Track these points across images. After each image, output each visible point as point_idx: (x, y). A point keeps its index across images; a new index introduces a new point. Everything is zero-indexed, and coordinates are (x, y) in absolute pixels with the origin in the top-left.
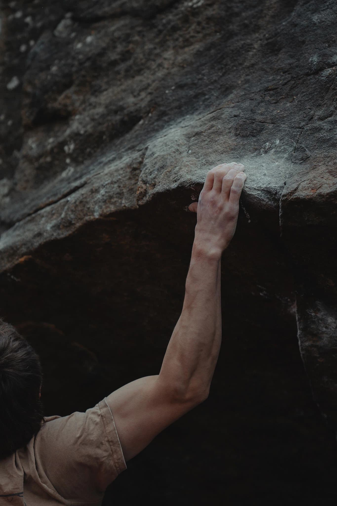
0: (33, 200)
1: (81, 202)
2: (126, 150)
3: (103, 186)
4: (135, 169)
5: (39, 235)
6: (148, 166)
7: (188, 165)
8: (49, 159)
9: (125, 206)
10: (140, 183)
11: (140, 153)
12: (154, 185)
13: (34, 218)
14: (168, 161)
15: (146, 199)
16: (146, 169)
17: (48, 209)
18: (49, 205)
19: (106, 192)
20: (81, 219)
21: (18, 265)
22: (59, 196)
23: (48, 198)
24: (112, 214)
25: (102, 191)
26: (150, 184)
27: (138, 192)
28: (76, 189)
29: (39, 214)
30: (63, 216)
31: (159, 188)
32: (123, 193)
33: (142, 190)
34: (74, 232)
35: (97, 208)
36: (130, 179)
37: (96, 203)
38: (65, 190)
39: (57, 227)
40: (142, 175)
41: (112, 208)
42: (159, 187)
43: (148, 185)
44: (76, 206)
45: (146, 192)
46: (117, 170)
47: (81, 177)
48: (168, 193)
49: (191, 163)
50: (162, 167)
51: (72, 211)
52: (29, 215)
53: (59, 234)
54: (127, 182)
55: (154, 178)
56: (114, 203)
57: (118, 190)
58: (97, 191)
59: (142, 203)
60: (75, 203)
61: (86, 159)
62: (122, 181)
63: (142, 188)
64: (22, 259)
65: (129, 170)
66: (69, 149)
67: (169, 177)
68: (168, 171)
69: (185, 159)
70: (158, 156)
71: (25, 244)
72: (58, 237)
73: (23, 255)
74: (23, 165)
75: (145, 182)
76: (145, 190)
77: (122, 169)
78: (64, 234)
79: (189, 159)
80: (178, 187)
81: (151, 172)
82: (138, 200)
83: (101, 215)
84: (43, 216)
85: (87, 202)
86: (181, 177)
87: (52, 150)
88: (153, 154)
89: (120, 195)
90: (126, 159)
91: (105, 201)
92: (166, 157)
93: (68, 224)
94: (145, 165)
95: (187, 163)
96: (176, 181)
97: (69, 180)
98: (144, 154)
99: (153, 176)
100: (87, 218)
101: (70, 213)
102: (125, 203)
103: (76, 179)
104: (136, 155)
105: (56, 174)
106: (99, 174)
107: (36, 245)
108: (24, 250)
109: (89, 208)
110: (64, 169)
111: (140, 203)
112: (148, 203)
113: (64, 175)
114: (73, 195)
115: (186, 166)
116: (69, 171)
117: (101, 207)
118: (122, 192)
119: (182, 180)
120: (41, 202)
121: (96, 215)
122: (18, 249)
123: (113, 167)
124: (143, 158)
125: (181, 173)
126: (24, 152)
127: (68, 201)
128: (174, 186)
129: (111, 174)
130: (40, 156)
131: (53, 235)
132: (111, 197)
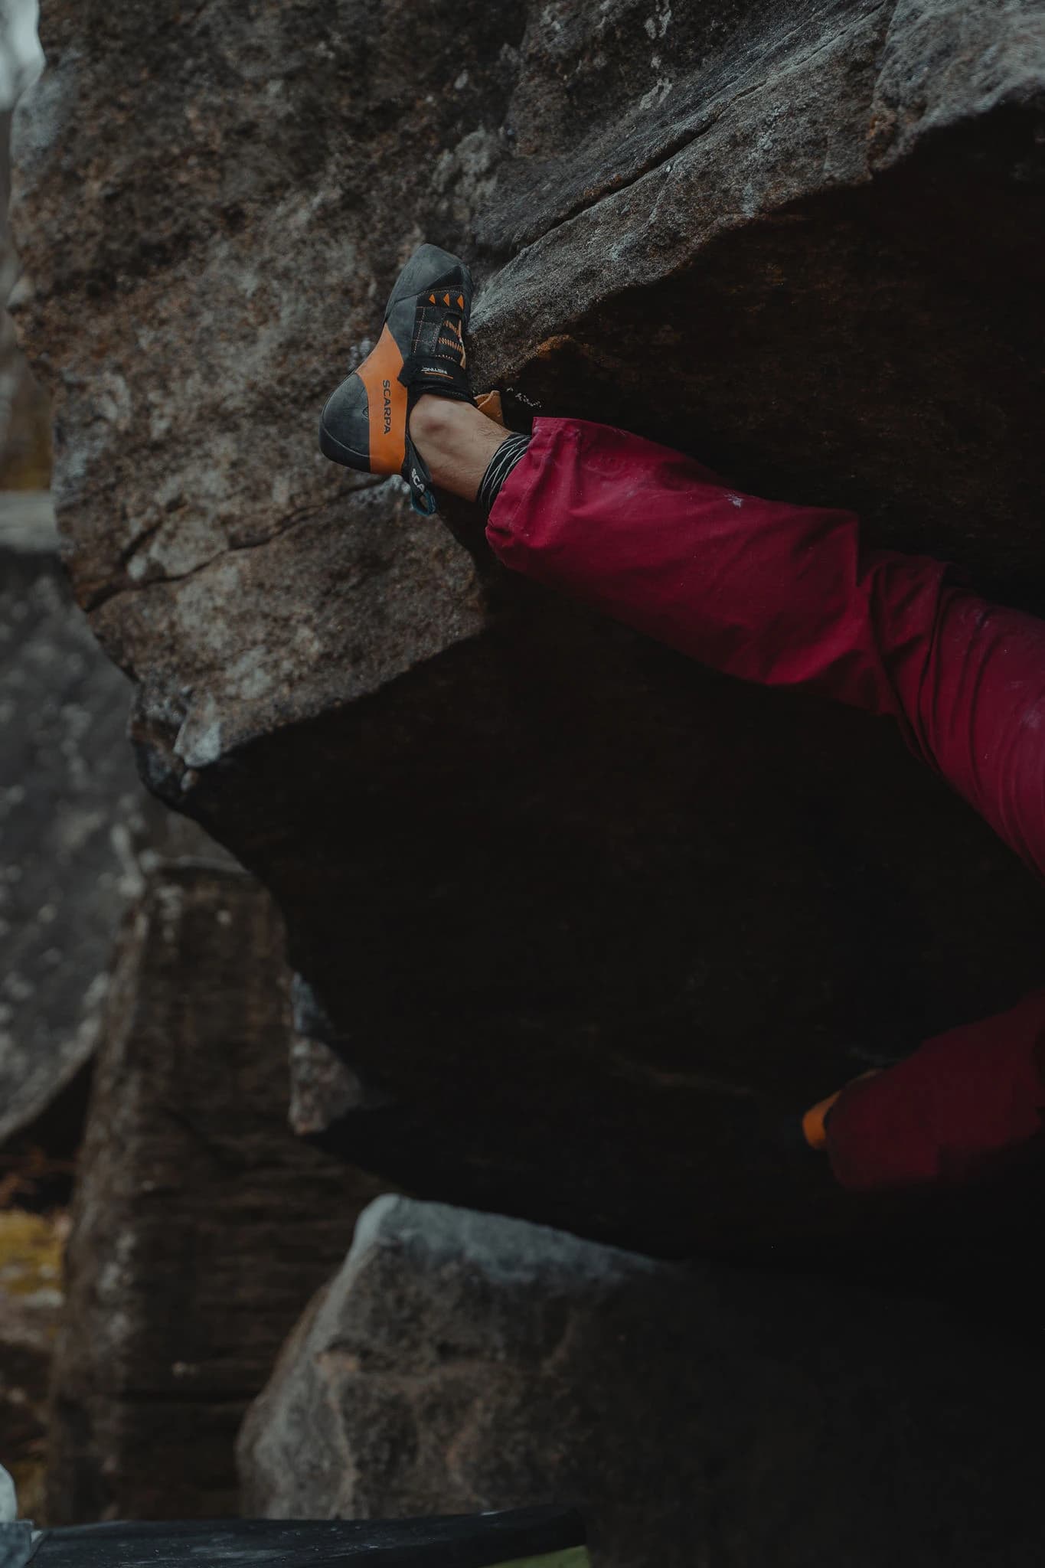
0: (563, 181)
1: (703, 175)
2: (830, 13)
3: (766, 124)
4: (858, 67)
5: (589, 275)
6: (899, 53)
7: (1025, 37)
8: (600, 61)
9: (831, 178)
10: (877, 106)
11: (874, 16)
12: (921, 109)
13: (570, 229)
14: (962, 31)
15: (898, 150)
16: (895, 62)
17: (609, 201)
18: (609, 191)
19: (774, 141)
20: (705, 224)
21: (534, 363)
22: (639, 163)
23: (608, 171)
24: (793, 205)
25: (764, 140)
26: (908, 107)
27: (873, 133)
28: (688, 138)
29: (585, 219)
30: (653, 218)
31: (935, 116)
32: (825, 139)
33: (885, 126)
34: (685, 264)
35: (749, 188)
36: (844, 96)
37: (745, 175)
38: (656, 146)
39: (638, 251)
40: (883, 81)
41: (795, 187)
42: (936, 113)
43: (900, 109)
44: (691, 187)
45: (895, 130)
46: (805, 75)
47: (697, 105)
48: (965, 129)
49: (1036, 28)
50: (945, 52)
51: (679, 202)
52: (557, 222)
53: (642, 272)
54: (837, 108)
55: (922, 87)
56: (799, 173)
57: (810, 133)
58: (747, 140)
59: (885, 163)
60: (686, 178)
61: (707, 53)
62: (820, 104)
63: (884, 119)
64: (545, 346)
65: (840, 71)
66: (658, 28)
67: (966, 79)
68: (963, 63)
69: (1016, 21)
70: (932, 17)
71: (551, 304)
72: (642, 280)
73: (546, 334)
74: (529, 84)
75: (892, 102)
76: (892, 125)
77: (819, 68)
78: (661, 268)
79: (1029, 18)
80: (997, 108)
81: (909, 70)
82: (871, 157)
83: (761, 209)
84: (596, 224)
85: (720, 175)
86: (1006, 73)
87: (610, 31)
88: (915, 13)
89: (817, 146)
90: (832, 40)
91: (772, 169)
92: (955, 19)
93: (668, 240)
94: (892, 51)
95: (1022, 32)
96: (989, 89)
97: (660, 117)
98: (885, 19)
99: (916, 80)
100: (722, 220)
101: (672, 208)
102: (832, 169)
103: (683, 113)
104: (861, 23)
105: (620, 104)
106: (754, 88)
107: (582, 304)
108: (549, 319)
109: (726, 192)
110: (644, 87)
111: (878, 164)
112: (903, 162)
113: (645, 103)
114: (680, 157)
115: (1019, 40)
116: (661, 88)
117: (760, 186)
118: (821, 136)
119: (1009, 83)
120: (587, 187)
121: (749, 210)
122: (532, 319)
123: (791, 66)
124: (882, 33)
125: (1005, 62)
126: (530, 46)
127: (665, 175)
128: (985, 102)
129: (787, 87)
130: (577, 54)
131: (627, 274)
132: (790, 156)
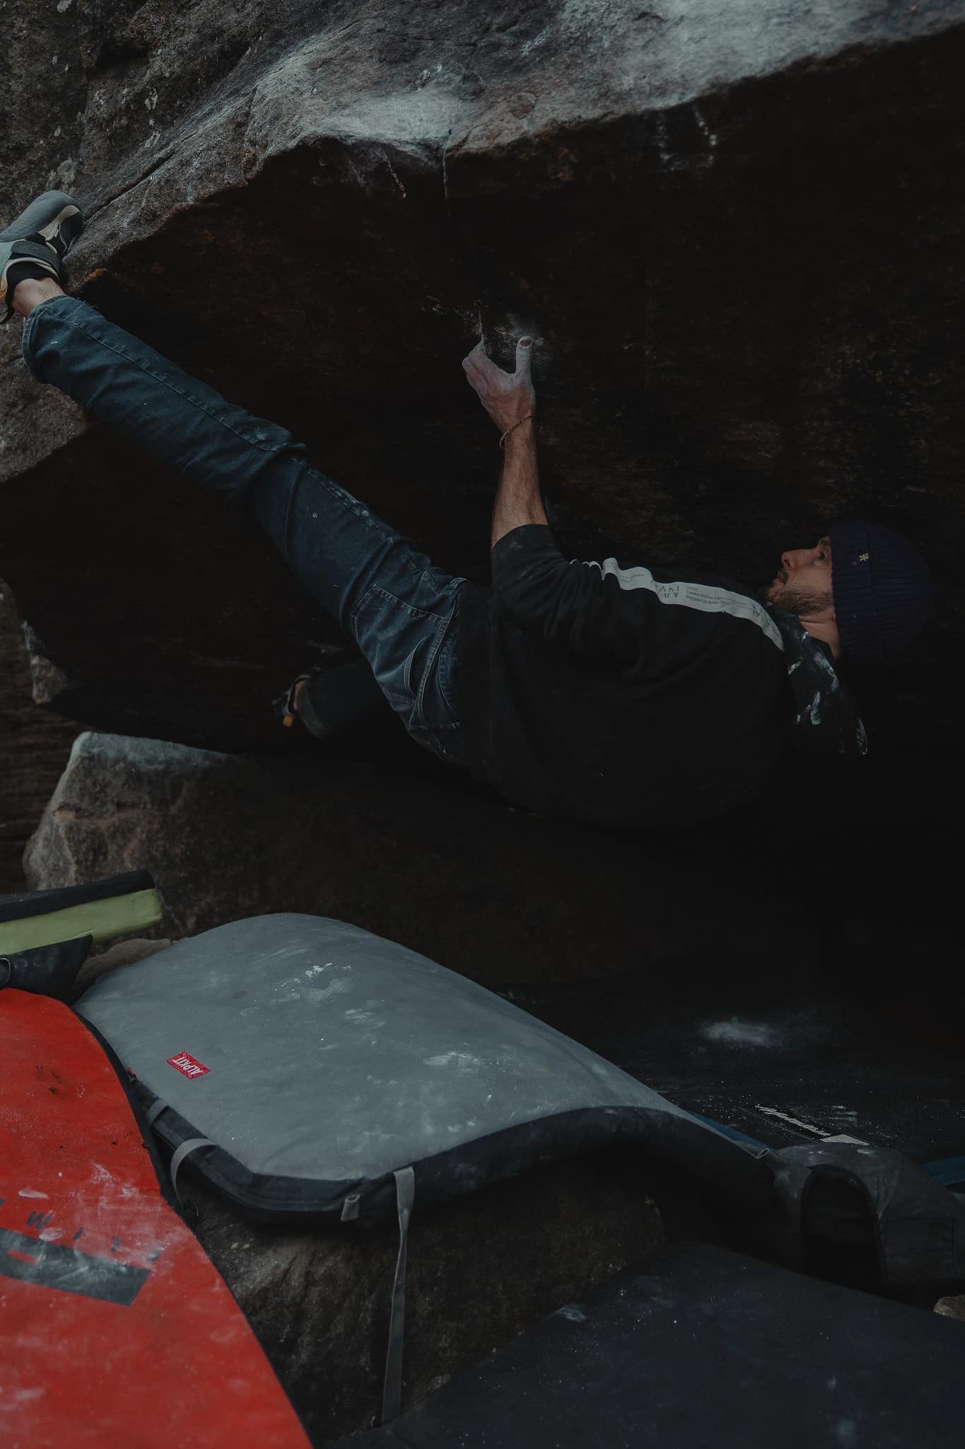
0: (107, 186)
1: (167, 181)
2: (228, 97)
3: (197, 155)
4: (240, 125)
5: (113, 236)
6: (256, 118)
7: (311, 111)
8: (124, 122)
9: (228, 183)
10: (246, 145)
11: (247, 98)
12: (265, 147)
13: (106, 211)
14: (283, 106)
15: (257, 168)
16: (254, 123)
17: (124, 196)
18: (125, 190)
19: (201, 163)
20: (169, 208)
21: (89, 282)
22: (139, 175)
23: (125, 180)
24: (211, 198)
25: (196, 163)
26: (261, 146)
27: (245, 159)
28: (161, 162)
29: (113, 205)
30: (143, 204)
31: (271, 150)
32: (225, 163)
33: (250, 156)
34: (160, 229)
35: (189, 188)
36: (233, 140)
37: (187, 181)
38: (146, 166)
39: (136, 222)
40: (249, 132)
41: (212, 188)
42: (271, 149)
43: (257, 147)
44: (161, 188)
45: (255, 157)
46: (215, 129)
47: (168, 144)
48: (284, 157)
49: (317, 107)
50: (276, 118)
51: (155, 196)
52: (100, 207)
53: (140, 234)
54: (230, 146)
55: (266, 135)
56: (214, 180)
57: (218, 159)
58: (185, 163)
59: (252, 175)
60: (159, 183)
61: (176, 118)
62: (222, 144)
63: (250, 152)
64: (93, 275)
65: (231, 127)
66: (152, 104)
67: (284, 131)
68: (284, 123)
69: (307, 103)
70: (270, 100)
71: (95, 252)
72: (140, 238)
73: (94, 268)
74: (90, 133)
75: (253, 143)
76: (254, 155)
77: (222, 125)
78: (147, 232)
79: (315, 101)
80: (298, 145)
81: (261, 127)
82: (245, 172)
83: (196, 200)
84: (117, 208)
85: (175, 181)
86: (302, 129)
87: (128, 106)
88: (263, 98)
89: (221, 166)
90: (227, 111)
91: (200, 178)
92: (281, 101)
93: (151, 216)
94: (253, 116)
95: (310, 108)
96: (294, 137)
97: (151, 152)
98: (251, 100)
99: (264, 132)
100: (177, 205)
101: (153, 199)
102: (228, 178)
103: (162, 148)
104: (241, 101)
105: (136, 144)
106: (192, 136)
107: (111, 251)
108: (94, 260)
109: (179, 190)
110: (147, 136)
111: (249, 176)
112: (261, 175)
113: (147, 144)
114: (157, 172)
115: (308, 113)
116: (155, 136)
117: (195, 187)
118: (223, 161)
119: (303, 134)
120: (114, 188)
121: (190, 200)
122: (86, 260)
123: (209, 124)
124: (250, 107)
125: (301, 123)
126: (89, 113)
127: (150, 181)
128: (292, 144)
129: (206, 135)
130: (112, 118)
131: (132, 235)
132: (209, 171)
